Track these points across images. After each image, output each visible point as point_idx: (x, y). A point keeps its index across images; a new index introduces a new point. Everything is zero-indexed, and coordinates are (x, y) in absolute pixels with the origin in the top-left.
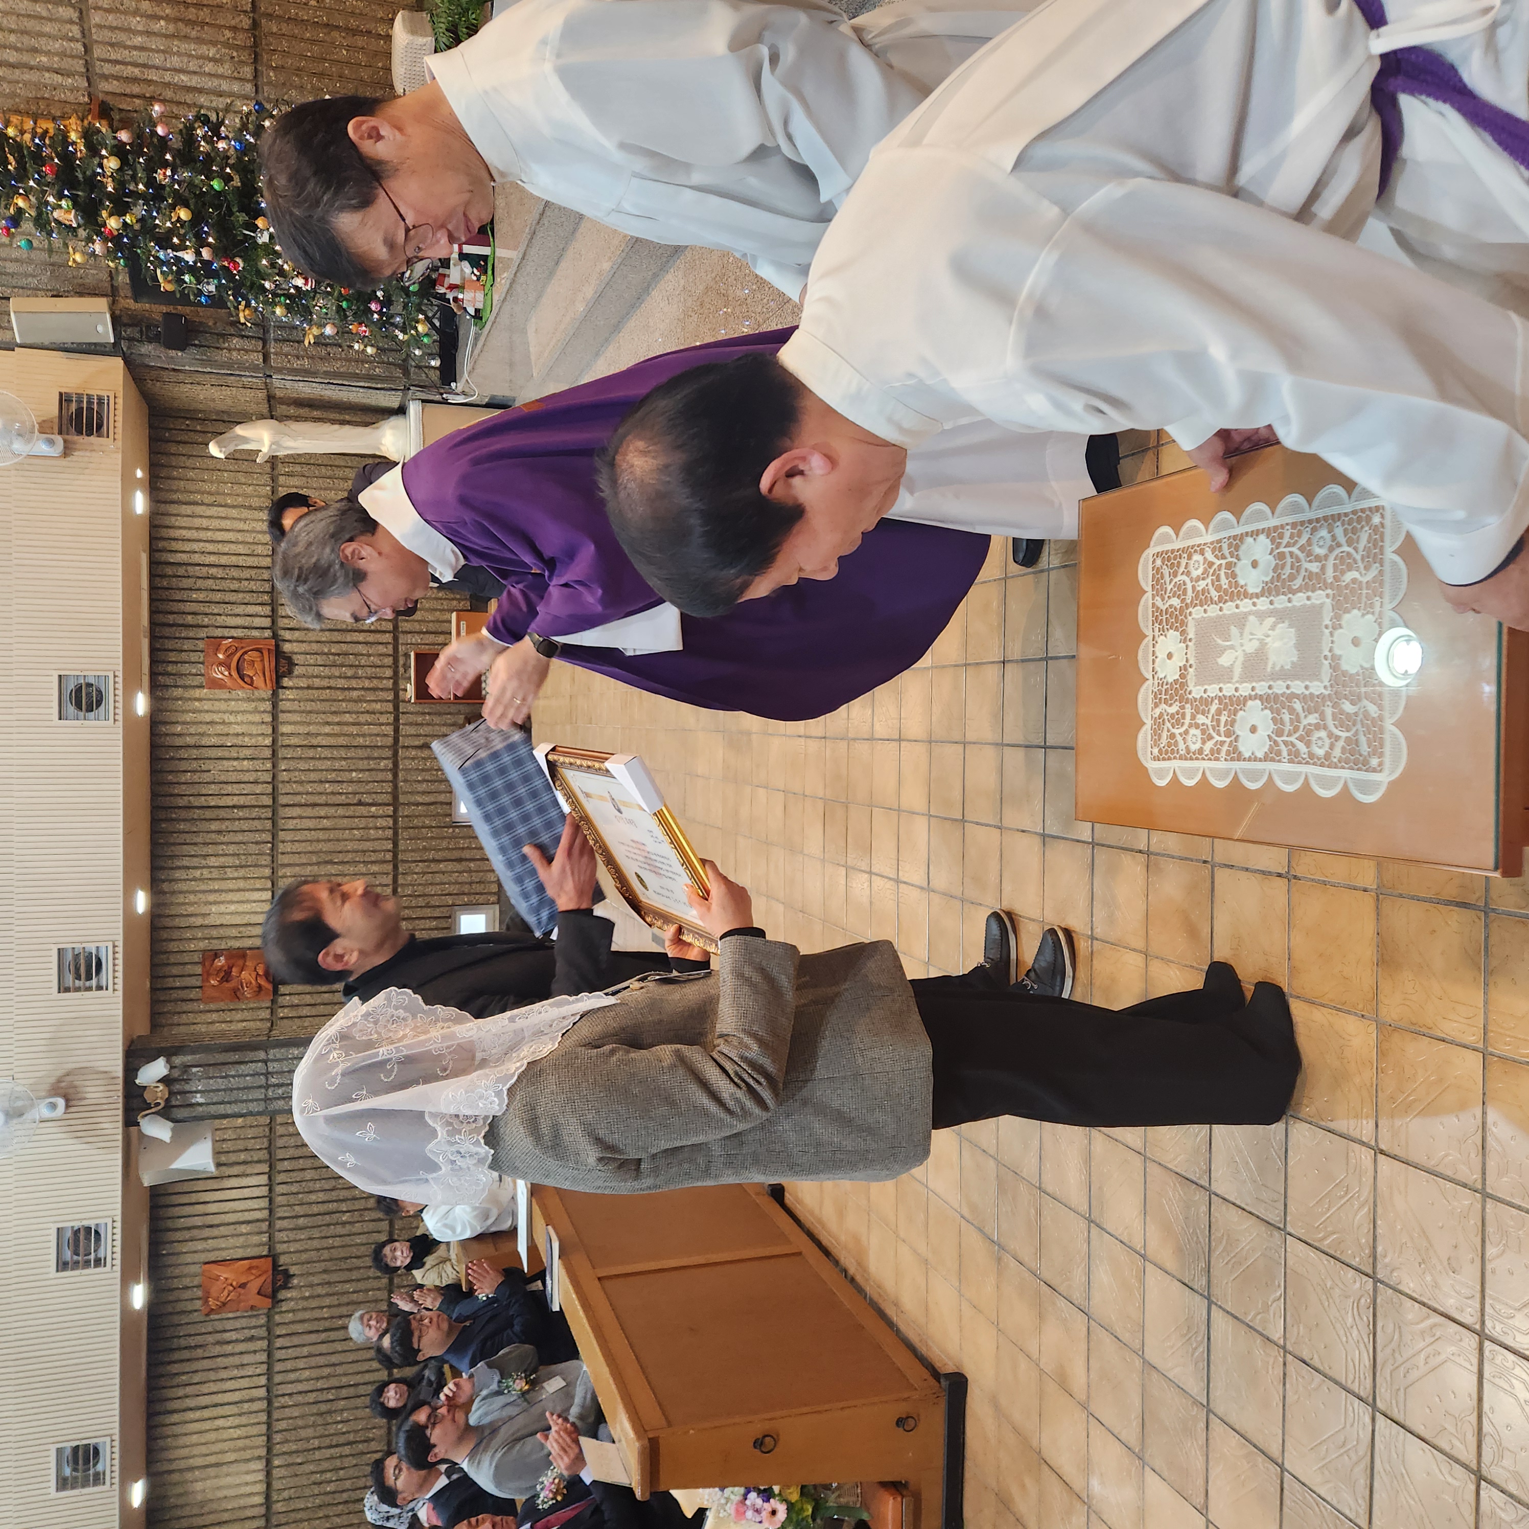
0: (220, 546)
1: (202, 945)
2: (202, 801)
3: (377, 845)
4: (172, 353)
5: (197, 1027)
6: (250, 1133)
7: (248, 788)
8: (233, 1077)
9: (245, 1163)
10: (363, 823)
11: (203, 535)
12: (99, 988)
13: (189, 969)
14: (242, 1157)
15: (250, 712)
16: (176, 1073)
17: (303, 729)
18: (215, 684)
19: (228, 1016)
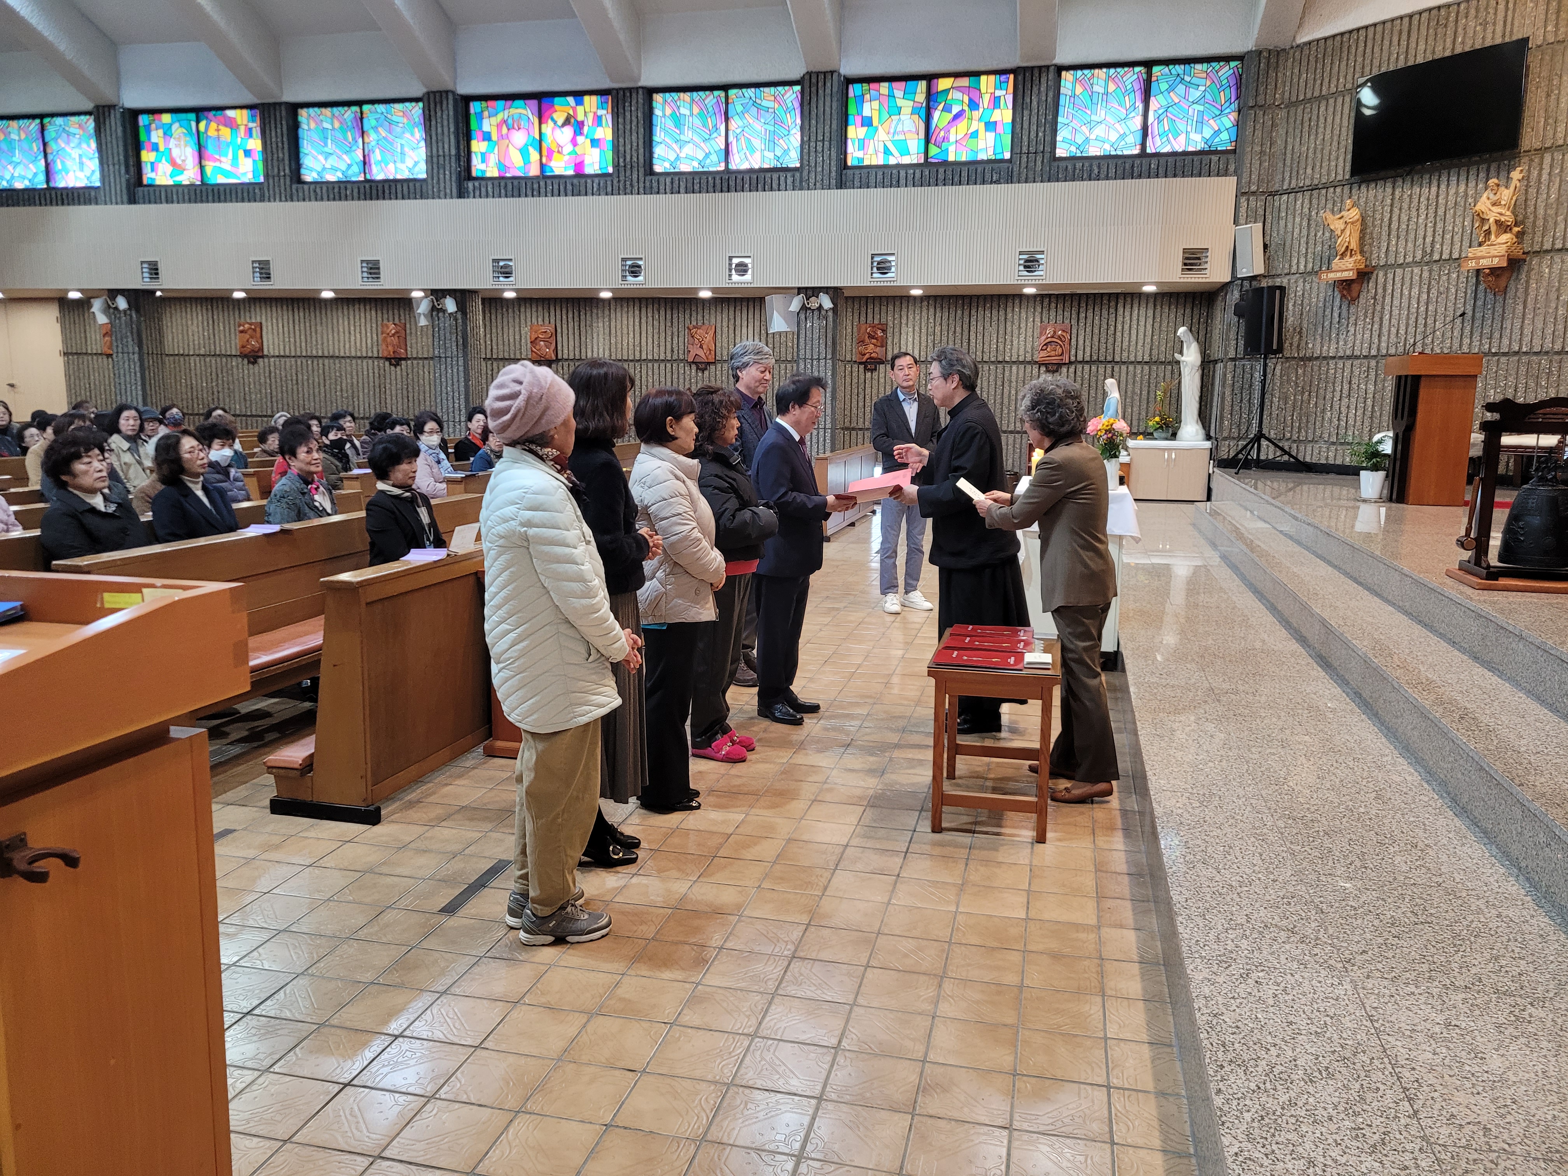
0: (1128, 332)
1: (890, 324)
2: (973, 323)
5: (845, 323)
8: (819, 342)
11: (1135, 322)
12: (871, 274)
13: (877, 317)
15: (1025, 349)
16: (823, 313)
17: (1014, 379)
18: (1043, 330)
19: (849, 337)
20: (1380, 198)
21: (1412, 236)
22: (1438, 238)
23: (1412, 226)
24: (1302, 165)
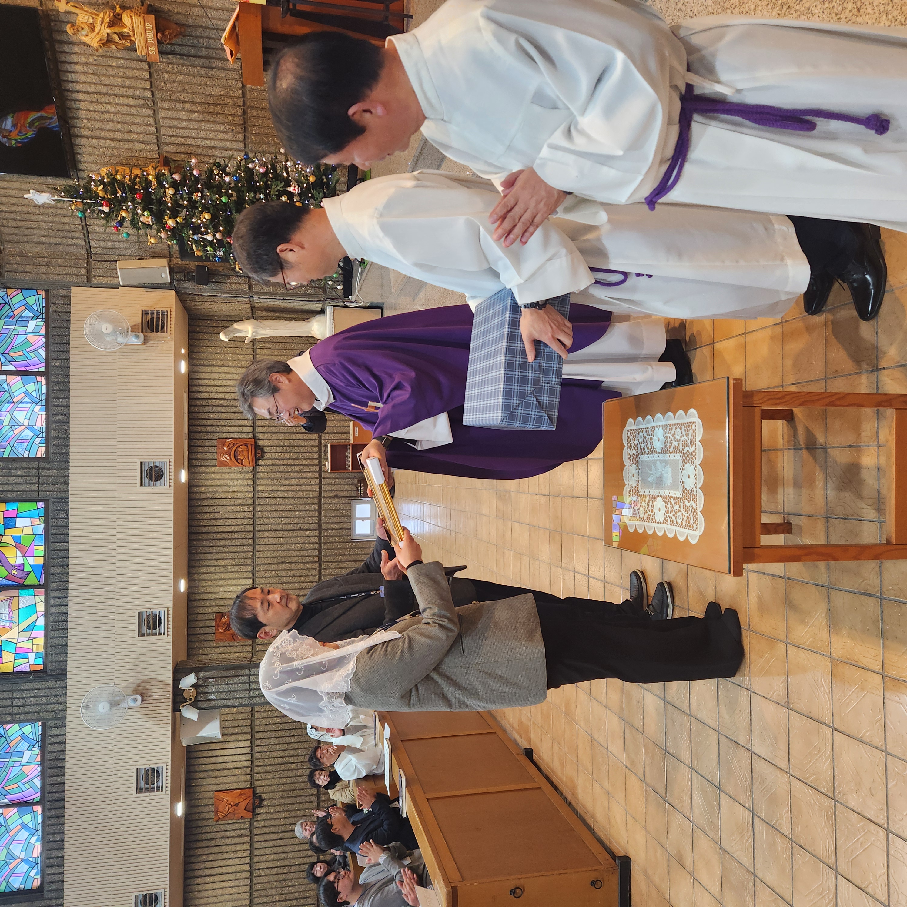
0: (225, 388)
1: (215, 609)
2: (215, 529)
3: (310, 553)
4: (201, 286)
5: (212, 656)
6: (241, 716)
7: (240, 522)
8: (232, 684)
9: (238, 734)
10: (301, 540)
11: (216, 383)
12: (160, 634)
13: (208, 623)
14: (236, 730)
15: (241, 479)
16: (201, 682)
17: (269, 488)
18: (223, 464)
19: (229, 650)
20: (91, 150)
21: (128, 119)
22: (130, 92)
23: (119, 118)
24: (60, 226)
